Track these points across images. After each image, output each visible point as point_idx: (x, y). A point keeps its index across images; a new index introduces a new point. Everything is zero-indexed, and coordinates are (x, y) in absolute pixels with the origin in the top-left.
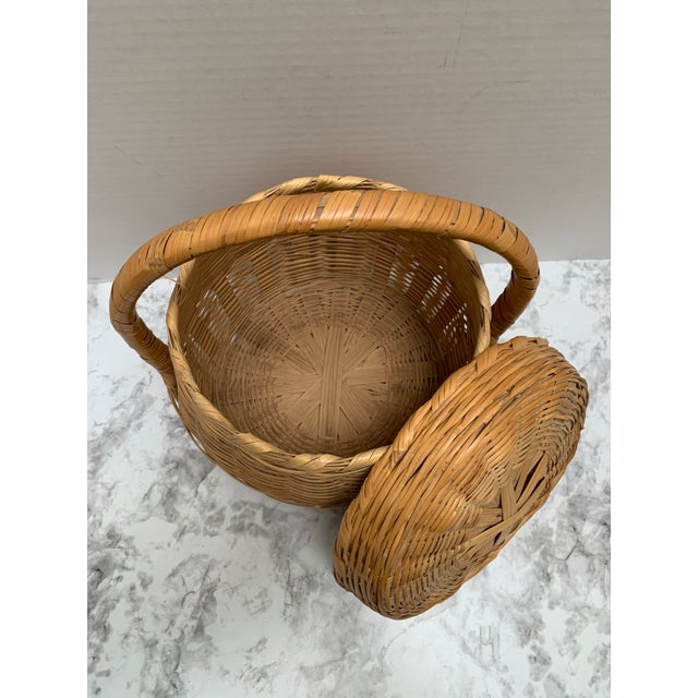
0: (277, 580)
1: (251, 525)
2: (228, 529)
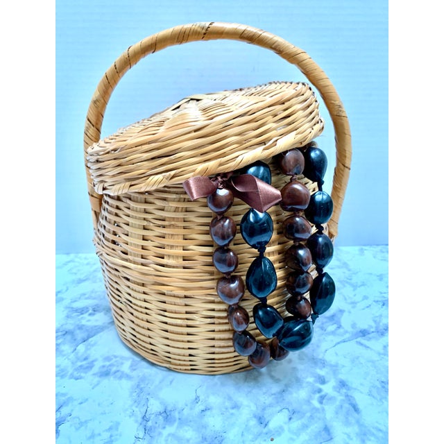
1: (118, 371)
2: (94, 374)
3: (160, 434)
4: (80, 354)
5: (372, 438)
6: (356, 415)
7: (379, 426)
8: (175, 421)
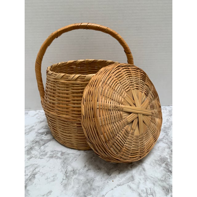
0: (62, 171)
1: (56, 156)
2: (47, 157)
3: (71, 178)
4: (42, 150)
5: (149, 180)
6: (144, 172)
7: (153, 176)
8: (77, 174)
